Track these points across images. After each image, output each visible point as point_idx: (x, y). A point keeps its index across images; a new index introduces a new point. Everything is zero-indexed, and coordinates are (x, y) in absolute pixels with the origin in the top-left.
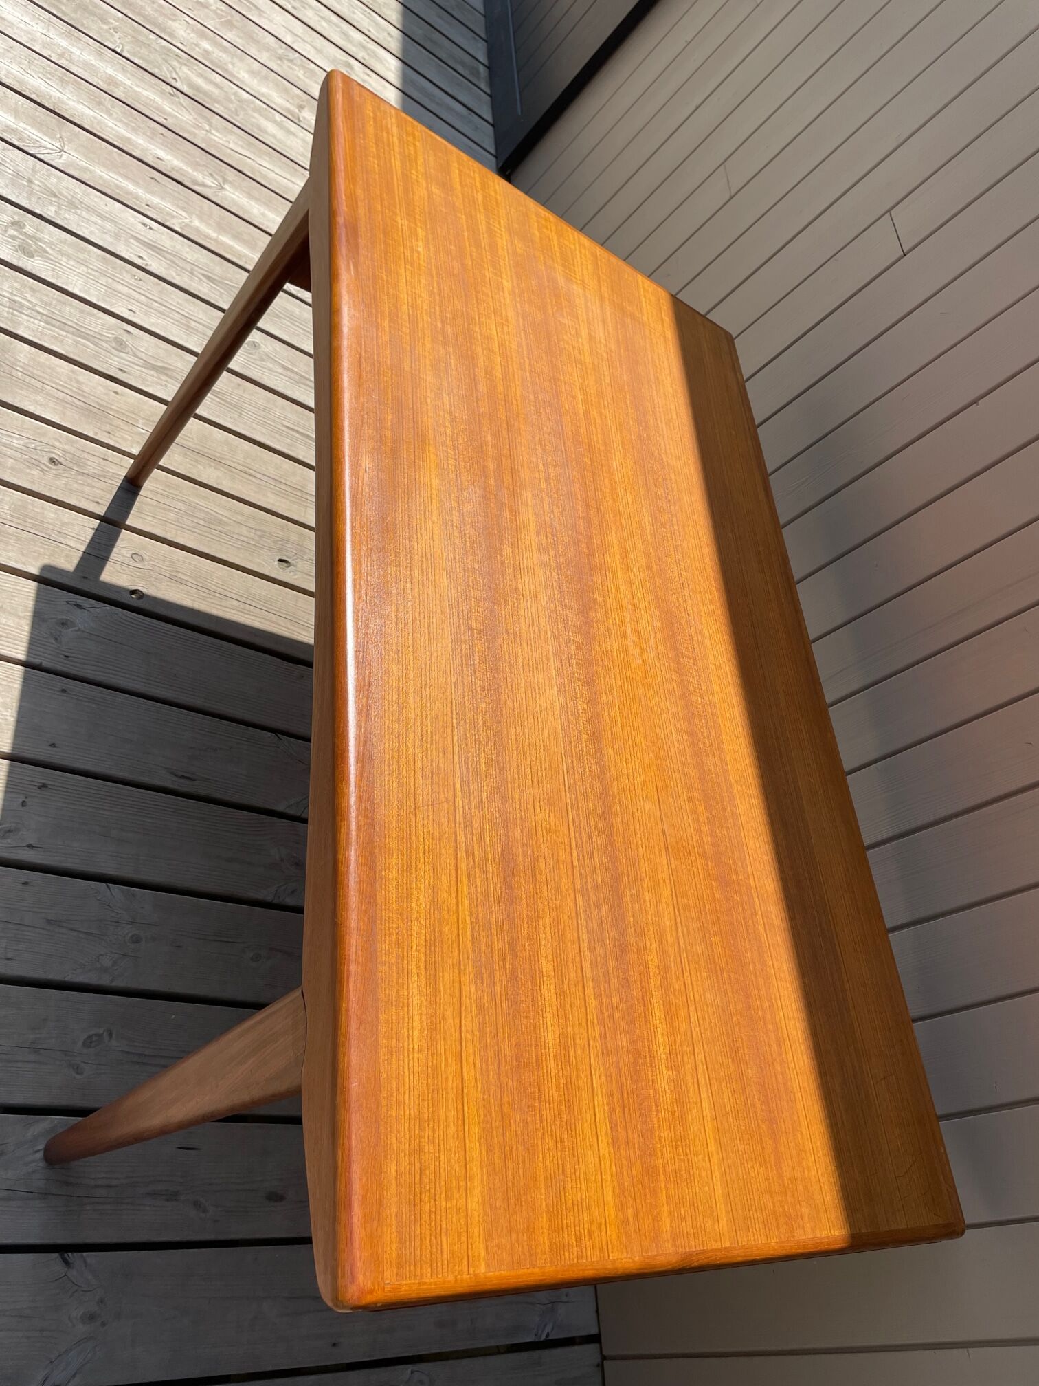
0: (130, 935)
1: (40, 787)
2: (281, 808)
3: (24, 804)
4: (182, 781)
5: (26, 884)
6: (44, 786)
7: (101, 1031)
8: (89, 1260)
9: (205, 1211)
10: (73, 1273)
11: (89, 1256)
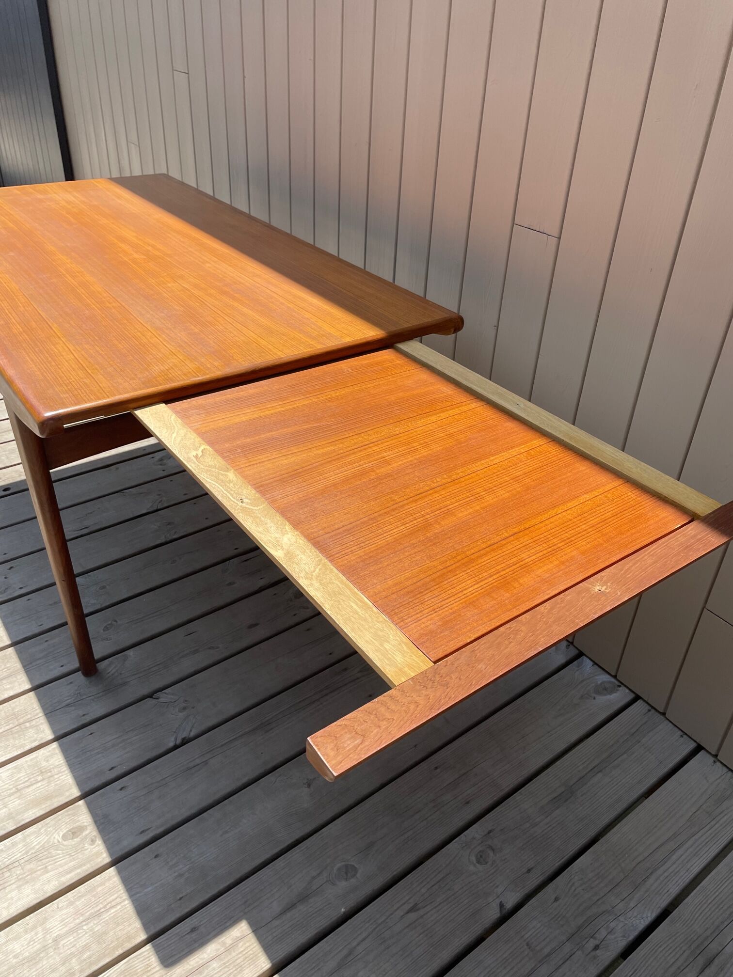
0: (98, 589)
1: (10, 569)
2: (144, 511)
3: (6, 578)
4: (83, 530)
5: (29, 600)
6: (11, 568)
7: (110, 622)
8: (167, 692)
9: (218, 648)
10: (161, 700)
11: (166, 691)
